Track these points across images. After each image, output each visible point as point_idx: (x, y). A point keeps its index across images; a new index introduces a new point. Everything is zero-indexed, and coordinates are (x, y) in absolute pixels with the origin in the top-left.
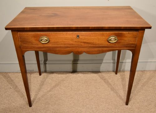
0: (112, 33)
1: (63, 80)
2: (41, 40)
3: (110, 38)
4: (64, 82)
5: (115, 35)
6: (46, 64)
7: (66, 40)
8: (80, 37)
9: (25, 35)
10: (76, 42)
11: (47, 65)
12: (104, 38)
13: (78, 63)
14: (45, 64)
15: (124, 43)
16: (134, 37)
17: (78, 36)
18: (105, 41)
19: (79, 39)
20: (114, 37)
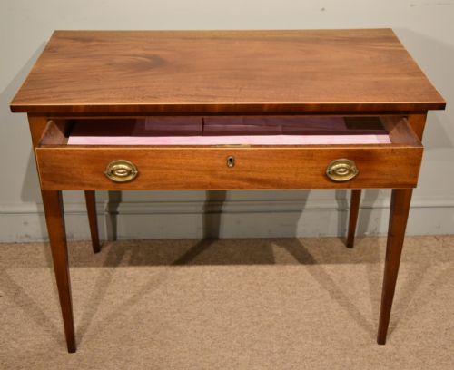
3: (334, 167)
5: (348, 158)
6: (117, 213)
7: (192, 170)
8: (239, 163)
9: (60, 156)
10: (223, 177)
12: (315, 165)
13: (221, 212)
16: (410, 164)
17: (231, 160)
18: (317, 175)
19: (233, 169)
20: (344, 165)
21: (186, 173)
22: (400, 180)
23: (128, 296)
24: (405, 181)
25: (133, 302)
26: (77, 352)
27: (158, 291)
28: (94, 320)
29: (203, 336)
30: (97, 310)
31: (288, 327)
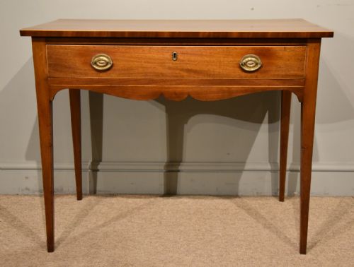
0: (249, 49)
1: (139, 209)
2: (95, 63)
3: (244, 61)
4: (142, 211)
5: (255, 54)
7: (148, 63)
8: (180, 57)
11: (99, 173)
12: (232, 59)
13: (179, 171)
14: (95, 170)
15: (277, 73)
16: (298, 59)
17: (175, 54)
19: (176, 62)
20: (254, 59)
21: (145, 65)
22: (292, 72)
23: (100, 223)
24: (296, 72)
25: (103, 226)
26: (55, 252)
27: (125, 220)
28: (71, 235)
29: (157, 245)
30: (74, 230)
31: (226, 242)
